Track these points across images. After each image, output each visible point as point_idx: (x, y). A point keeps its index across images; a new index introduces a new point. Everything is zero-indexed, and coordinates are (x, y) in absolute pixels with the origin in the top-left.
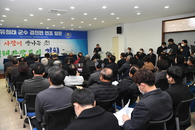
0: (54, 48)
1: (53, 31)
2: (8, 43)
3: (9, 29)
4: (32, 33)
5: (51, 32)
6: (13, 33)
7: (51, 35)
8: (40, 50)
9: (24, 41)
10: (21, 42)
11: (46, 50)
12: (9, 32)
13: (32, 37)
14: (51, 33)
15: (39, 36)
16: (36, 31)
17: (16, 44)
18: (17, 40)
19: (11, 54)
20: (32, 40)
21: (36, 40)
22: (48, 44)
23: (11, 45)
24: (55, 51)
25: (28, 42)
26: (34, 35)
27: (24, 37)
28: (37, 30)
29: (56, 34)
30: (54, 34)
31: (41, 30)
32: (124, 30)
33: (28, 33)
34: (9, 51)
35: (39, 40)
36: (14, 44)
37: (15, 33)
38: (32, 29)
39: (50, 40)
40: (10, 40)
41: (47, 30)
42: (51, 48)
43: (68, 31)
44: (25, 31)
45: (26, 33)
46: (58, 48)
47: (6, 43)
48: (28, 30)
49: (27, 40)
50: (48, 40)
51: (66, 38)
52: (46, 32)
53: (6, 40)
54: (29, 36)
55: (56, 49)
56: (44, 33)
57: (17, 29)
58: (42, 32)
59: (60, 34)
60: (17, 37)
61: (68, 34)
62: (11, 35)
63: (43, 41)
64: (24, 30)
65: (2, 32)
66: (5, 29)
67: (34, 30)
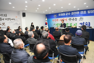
0: (86, 23)
1: (87, 10)
3: (62, 13)
4: (73, 14)
5: (85, 11)
6: (64, 15)
7: (85, 13)
8: (76, 24)
9: (68, 18)
10: (67, 19)
11: (80, 24)
12: (62, 15)
13: (72, 16)
15: (77, 15)
16: (75, 12)
18: (65, 18)
20: (72, 18)
21: (74, 18)
22: (82, 19)
25: (70, 19)
26: (74, 15)
27: (68, 16)
30: (87, 12)
33: (70, 14)
35: (76, 17)
39: (84, 17)
40: (62, 18)
42: (84, 23)
44: (69, 13)
48: (71, 12)
50: (82, 17)
52: (81, 12)
53: (60, 19)
55: (88, 23)
56: (80, 13)
57: (65, 13)
58: (79, 12)
59: (93, 12)
62: (63, 16)
63: (78, 18)
65: (59, 15)
66: (60, 13)
67: (74, 11)
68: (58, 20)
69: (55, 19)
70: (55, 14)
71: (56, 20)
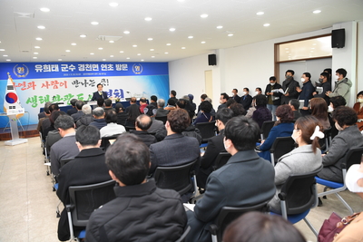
0: (116, 90)
1: (114, 64)
2: (48, 85)
3: (47, 63)
4: (82, 67)
5: (110, 65)
6: (54, 69)
9: (70, 80)
10: (65, 82)
12: (48, 69)
13: (82, 74)
14: (111, 68)
15: (92, 72)
16: (87, 65)
17: (58, 85)
18: (60, 80)
19: (51, 100)
20: (81, 79)
21: (88, 79)
22: (106, 84)
23: (51, 87)
24: (117, 94)
25: (76, 82)
26: (85, 72)
27: (70, 74)
28: (89, 63)
29: (118, 68)
30: (115, 68)
31: (96, 63)
32: (220, 60)
33: (76, 68)
34: (48, 96)
35: (92, 78)
36: (55, 85)
37: (57, 69)
38: (82, 63)
39: (111, 79)
40: (50, 80)
41: (104, 63)
42: (111, 91)
43: (137, 64)
44: (72, 65)
45: (72, 68)
46: (122, 91)
47: (43, 85)
48: (76, 64)
49: (75, 79)
50: (106, 78)
51: (134, 75)
52: (103, 66)
53: (43, 81)
54: (77, 73)
55: (119, 92)
56: (100, 68)
57: (60, 64)
58: (97, 66)
59: (125, 67)
60: (60, 74)
61: (137, 68)
62: (52, 72)
63: (98, 80)
64: (69, 64)
65: (38, 69)
66: (43, 64)
67: (85, 63)
68: (34, 86)
69: (21, 81)
70: (20, 64)
71: (27, 84)
